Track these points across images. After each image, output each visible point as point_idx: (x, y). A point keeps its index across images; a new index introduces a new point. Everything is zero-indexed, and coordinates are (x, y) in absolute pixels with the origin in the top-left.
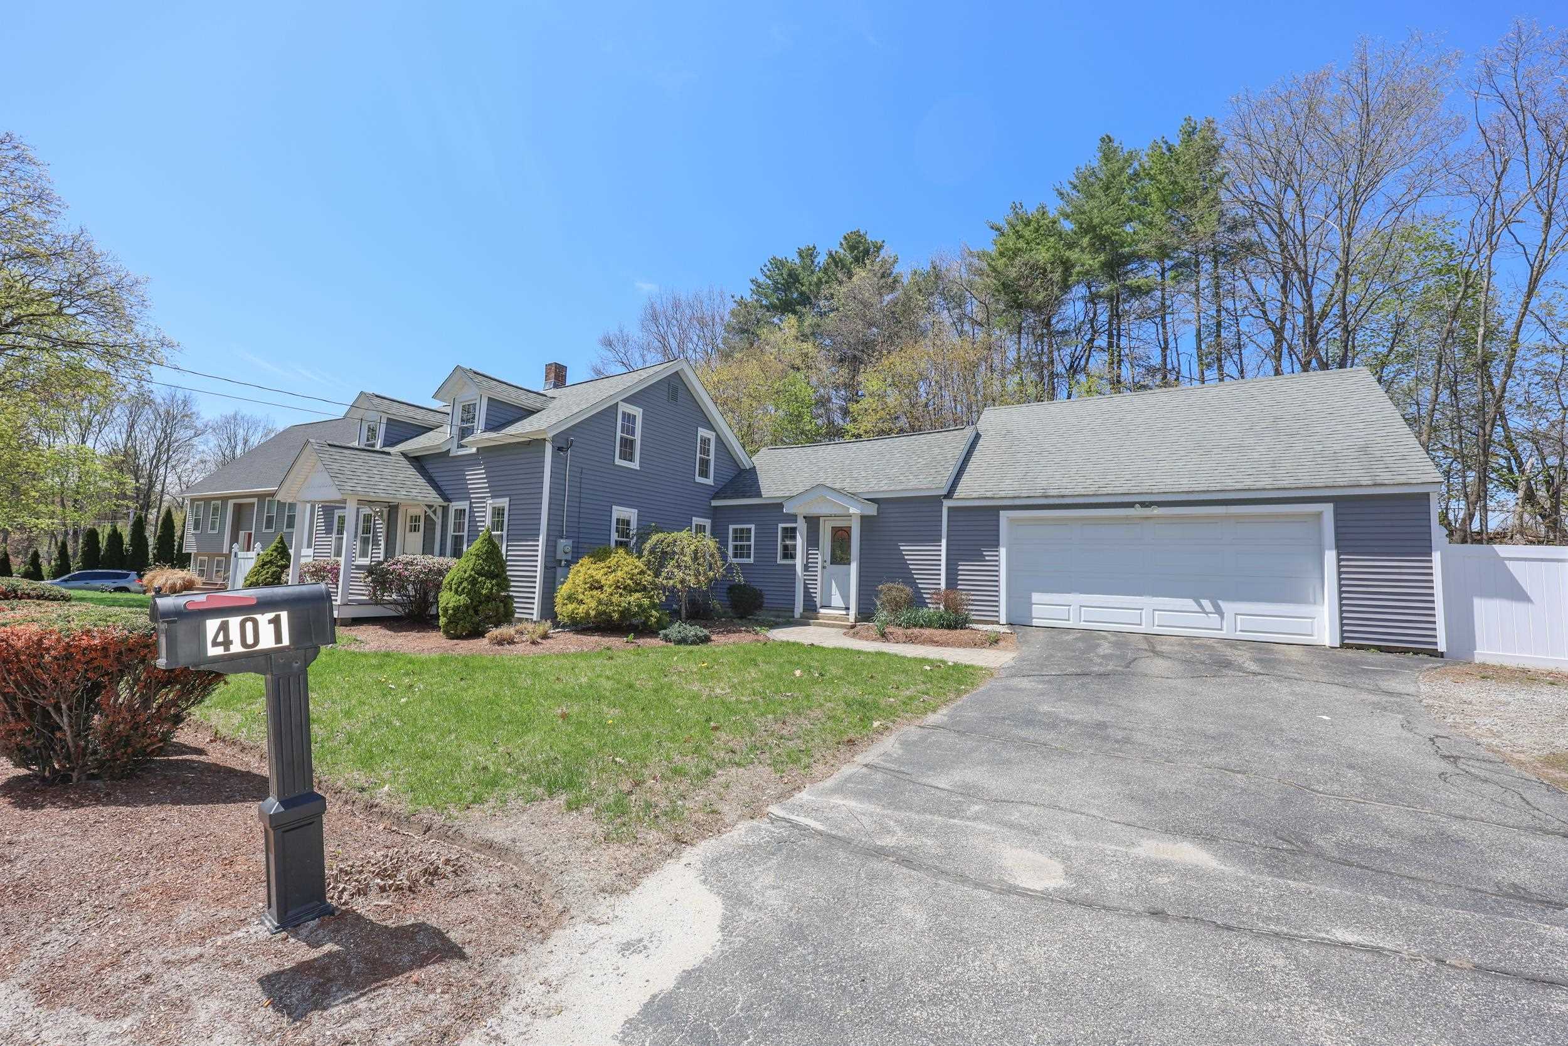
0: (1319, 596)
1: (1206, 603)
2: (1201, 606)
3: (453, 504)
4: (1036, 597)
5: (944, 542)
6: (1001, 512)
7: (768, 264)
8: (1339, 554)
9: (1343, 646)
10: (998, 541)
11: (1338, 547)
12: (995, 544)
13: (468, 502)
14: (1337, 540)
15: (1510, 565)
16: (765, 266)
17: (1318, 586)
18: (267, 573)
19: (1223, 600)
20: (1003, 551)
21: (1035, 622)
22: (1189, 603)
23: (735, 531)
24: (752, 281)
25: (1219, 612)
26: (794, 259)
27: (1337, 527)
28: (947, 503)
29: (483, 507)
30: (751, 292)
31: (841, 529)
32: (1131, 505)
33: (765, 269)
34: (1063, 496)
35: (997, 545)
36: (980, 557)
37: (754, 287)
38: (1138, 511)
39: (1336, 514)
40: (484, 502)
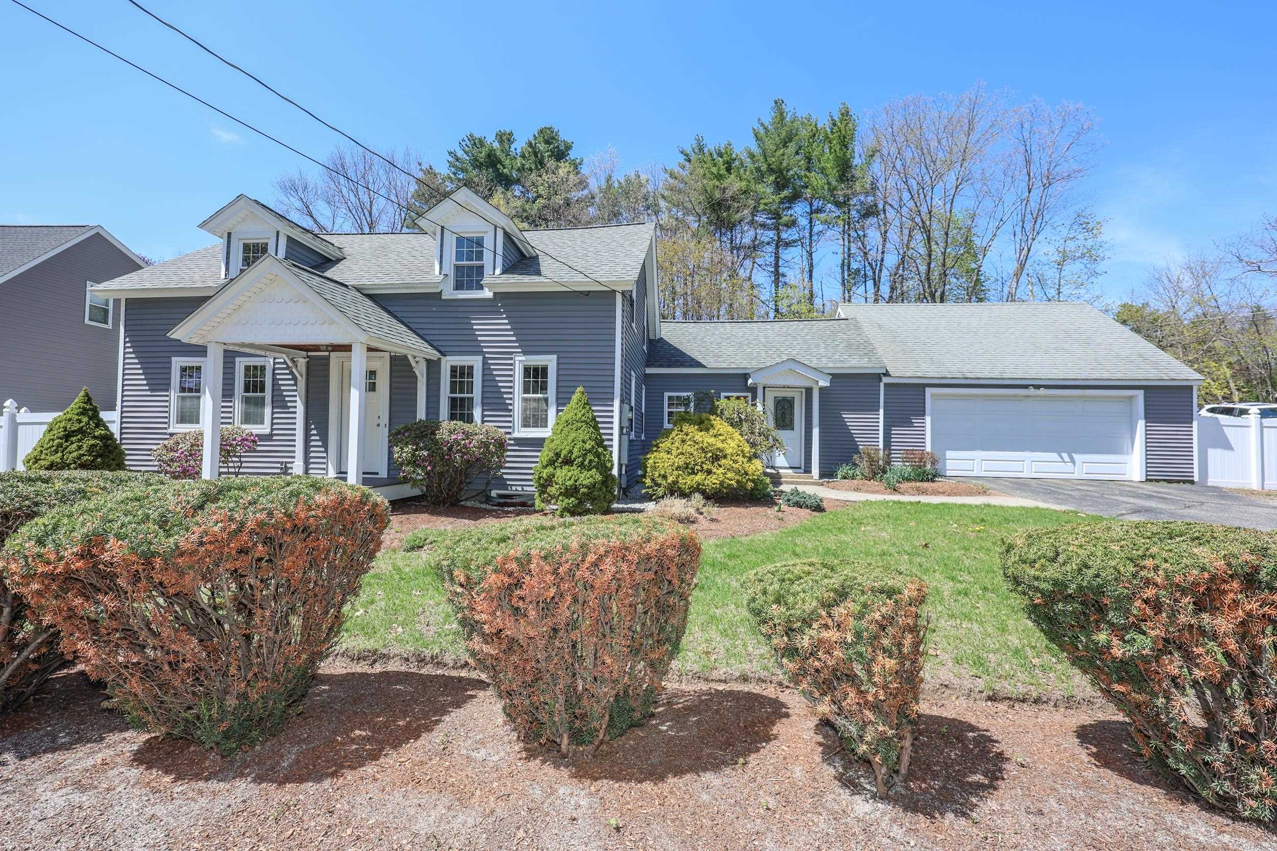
0: (1130, 450)
1: (1065, 455)
2: (1062, 458)
3: (448, 358)
4: (949, 454)
5: (882, 411)
6: (927, 389)
7: (466, 139)
8: (1146, 422)
9: (1147, 480)
10: (924, 411)
11: (1146, 418)
12: (923, 414)
13: (481, 358)
14: (1146, 413)
15: (1225, 429)
16: (463, 140)
17: (1130, 445)
18: (80, 448)
19: (1076, 453)
20: (928, 419)
21: (948, 473)
22: (1054, 456)
23: (670, 398)
24: (450, 153)
25: (1073, 461)
26: (491, 140)
27: (1145, 405)
28: (885, 380)
29: (511, 365)
30: (448, 165)
31: (784, 399)
32: (1026, 387)
33: (464, 144)
34: (979, 378)
35: (924, 415)
36: (909, 424)
37: (451, 159)
38: (1032, 391)
39: (1145, 397)
40: (511, 359)
